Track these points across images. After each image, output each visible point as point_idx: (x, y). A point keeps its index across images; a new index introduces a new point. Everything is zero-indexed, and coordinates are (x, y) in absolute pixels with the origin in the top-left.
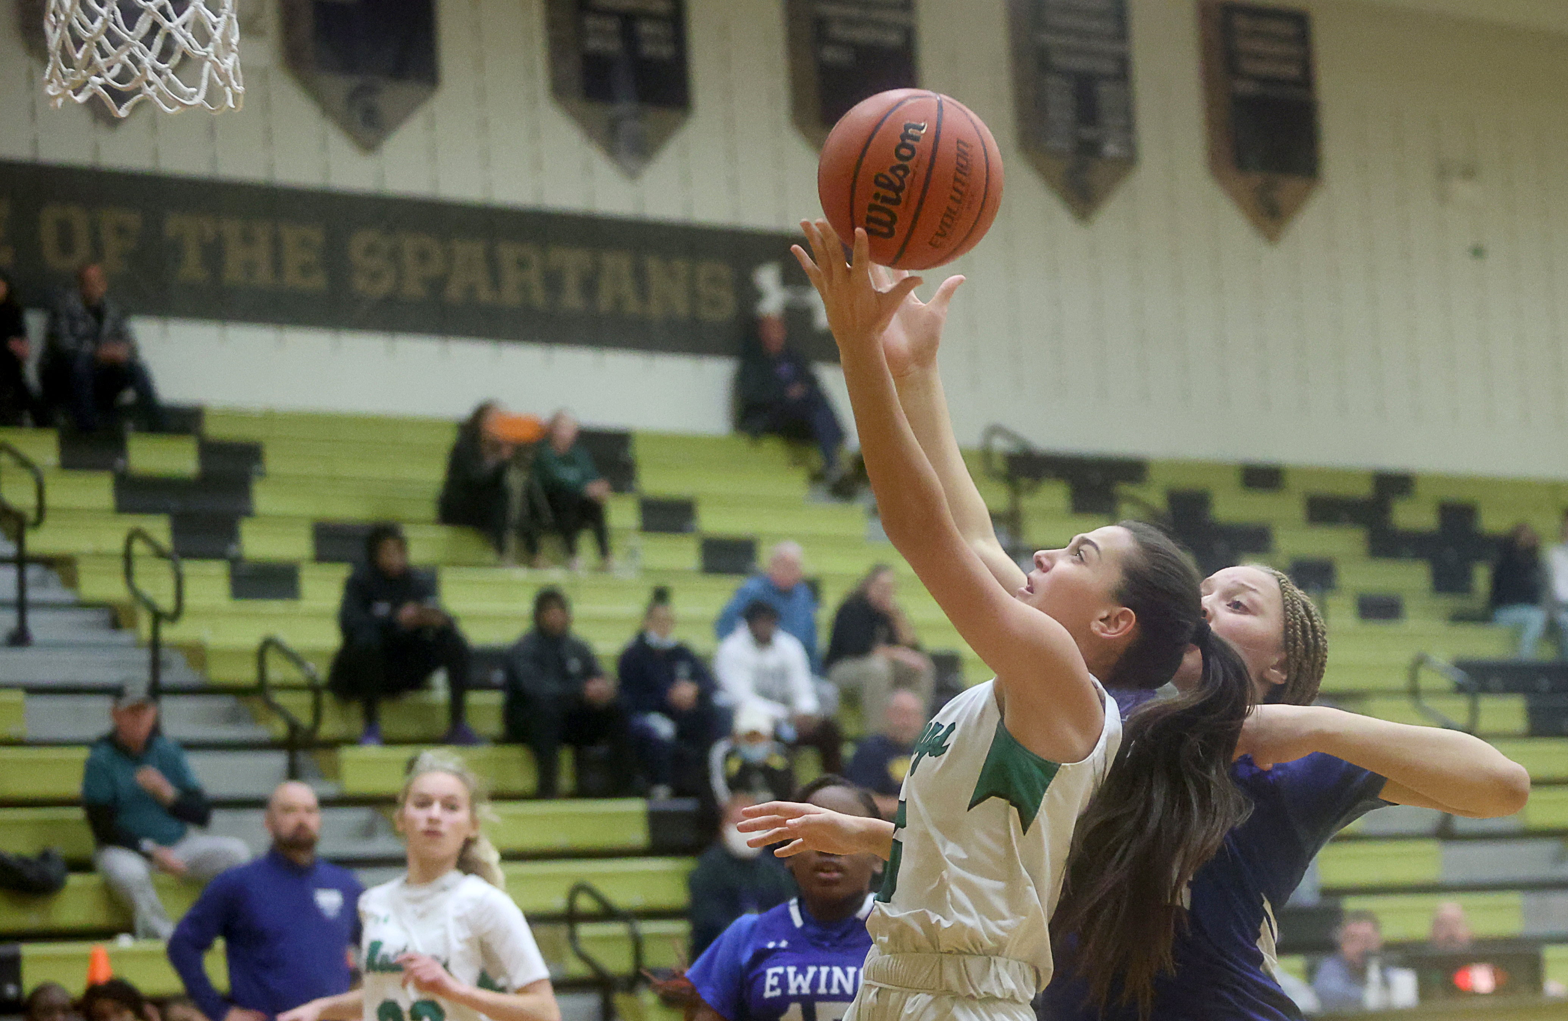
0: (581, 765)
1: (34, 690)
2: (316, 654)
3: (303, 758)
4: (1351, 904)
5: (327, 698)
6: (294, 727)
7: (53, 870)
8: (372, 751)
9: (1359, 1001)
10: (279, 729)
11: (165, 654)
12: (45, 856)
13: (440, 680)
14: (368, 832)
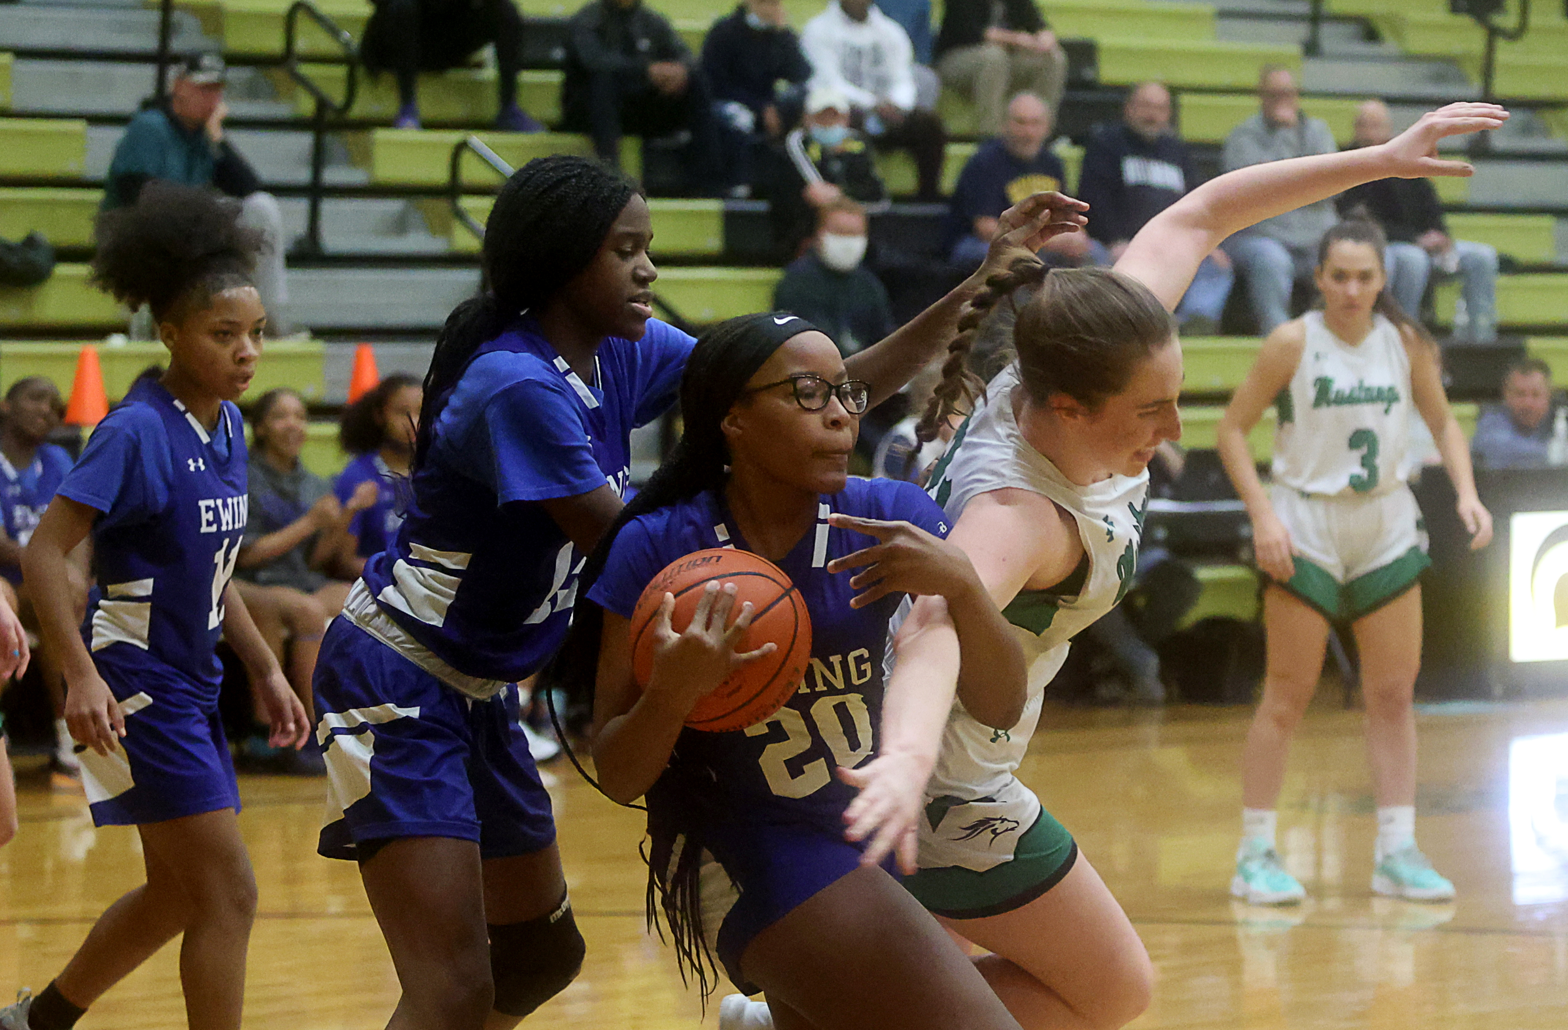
0: (649, 157)
1: (24, 54)
2: (350, 21)
3: (331, 140)
4: (1535, 345)
5: (361, 72)
6: (322, 104)
7: (40, 258)
8: (409, 134)
9: (1542, 457)
10: (306, 106)
11: (177, 16)
12: (31, 242)
13: (488, 53)
14: (400, 226)
